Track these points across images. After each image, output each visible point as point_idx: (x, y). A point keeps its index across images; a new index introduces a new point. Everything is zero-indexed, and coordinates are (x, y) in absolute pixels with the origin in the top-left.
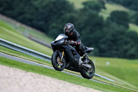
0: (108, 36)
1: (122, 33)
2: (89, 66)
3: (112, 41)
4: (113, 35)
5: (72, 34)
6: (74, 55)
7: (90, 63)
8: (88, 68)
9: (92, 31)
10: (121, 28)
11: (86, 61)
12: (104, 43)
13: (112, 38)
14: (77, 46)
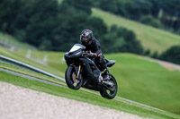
0: (64, 25)
1: (82, 21)
2: (111, 83)
3: (69, 31)
4: (71, 24)
5: (90, 42)
6: (93, 70)
7: (112, 79)
8: (109, 86)
9: (42, 19)
10: (82, 14)
11: (108, 78)
12: (59, 33)
13: (69, 27)
14: (97, 59)
